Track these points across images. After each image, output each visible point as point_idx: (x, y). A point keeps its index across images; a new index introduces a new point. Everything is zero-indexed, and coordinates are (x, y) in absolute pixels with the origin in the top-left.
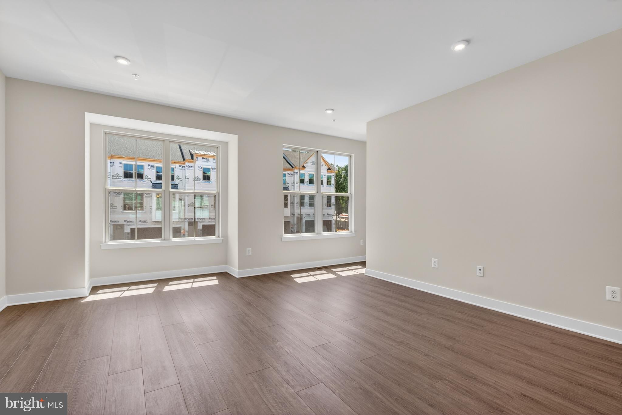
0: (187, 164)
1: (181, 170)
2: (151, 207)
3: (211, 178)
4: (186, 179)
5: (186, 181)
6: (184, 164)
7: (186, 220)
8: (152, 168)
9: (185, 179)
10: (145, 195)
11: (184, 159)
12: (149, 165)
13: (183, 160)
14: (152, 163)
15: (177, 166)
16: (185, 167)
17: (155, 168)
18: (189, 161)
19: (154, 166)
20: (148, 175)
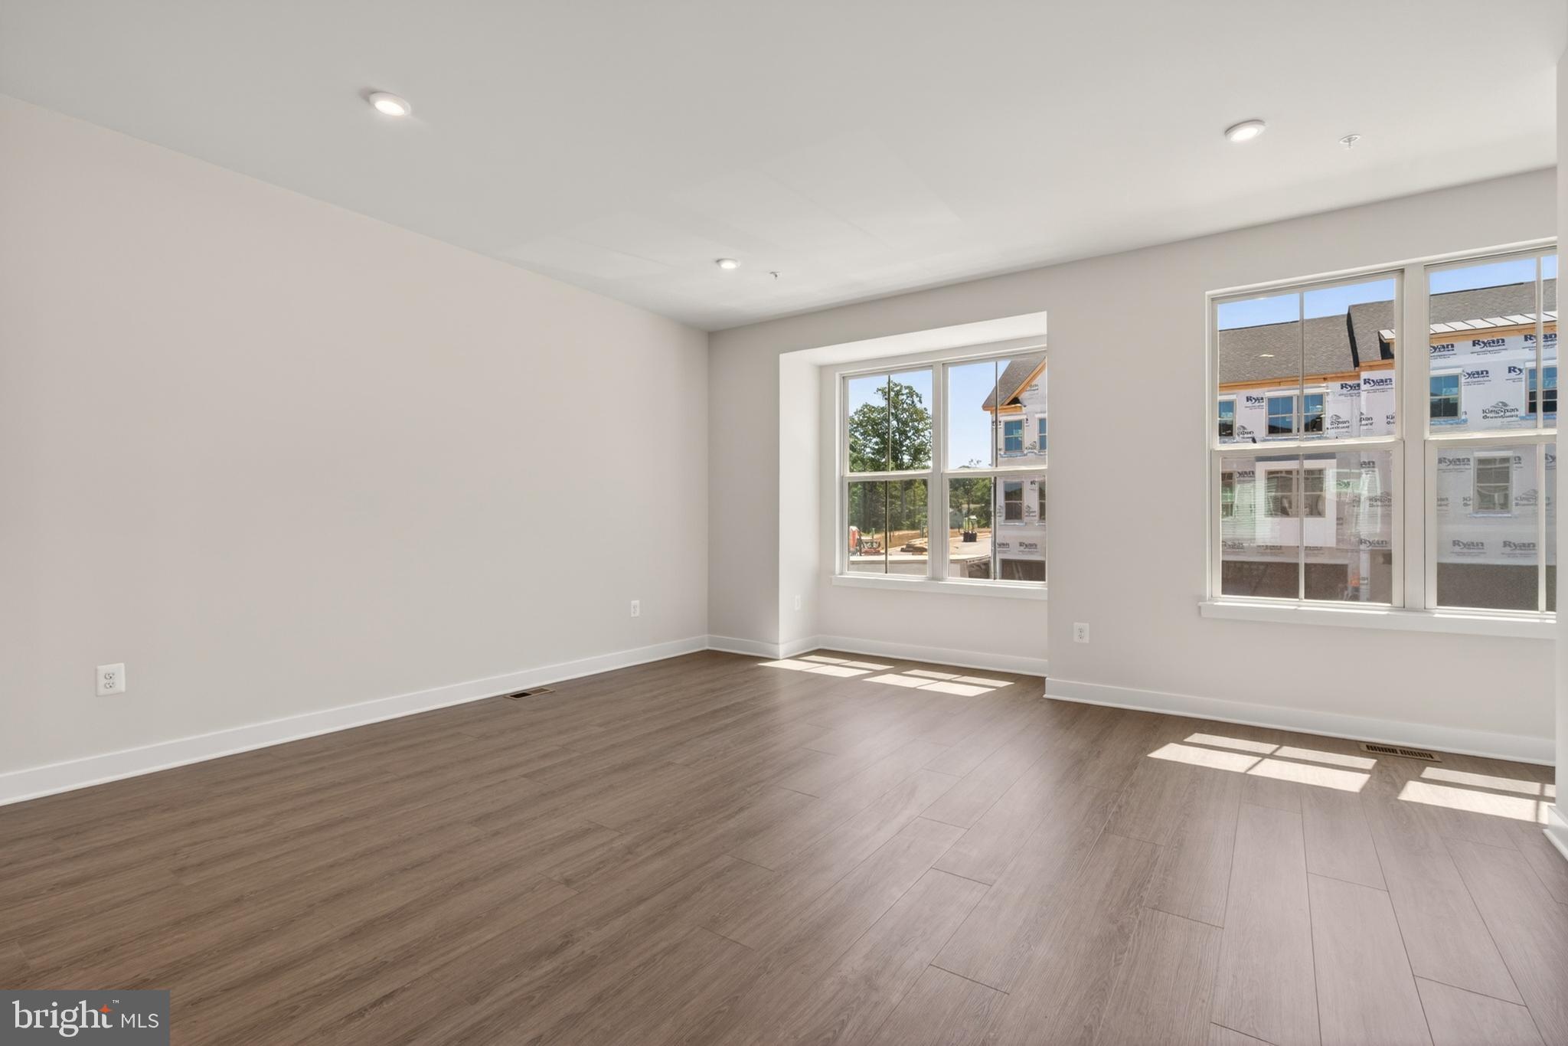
0: (1364, 375)
1: (1346, 395)
2: (1252, 508)
3: (1463, 407)
4: (1363, 422)
5: (1362, 427)
6: (1358, 377)
7: (1363, 547)
8: (1257, 404)
9: (1361, 421)
10: (1236, 477)
11: (1356, 363)
12: (1249, 399)
13: (1352, 365)
14: (1255, 393)
15: (1330, 390)
16: (1359, 385)
17: (1265, 404)
18: (1370, 366)
19: (1262, 399)
20: (1246, 426)
